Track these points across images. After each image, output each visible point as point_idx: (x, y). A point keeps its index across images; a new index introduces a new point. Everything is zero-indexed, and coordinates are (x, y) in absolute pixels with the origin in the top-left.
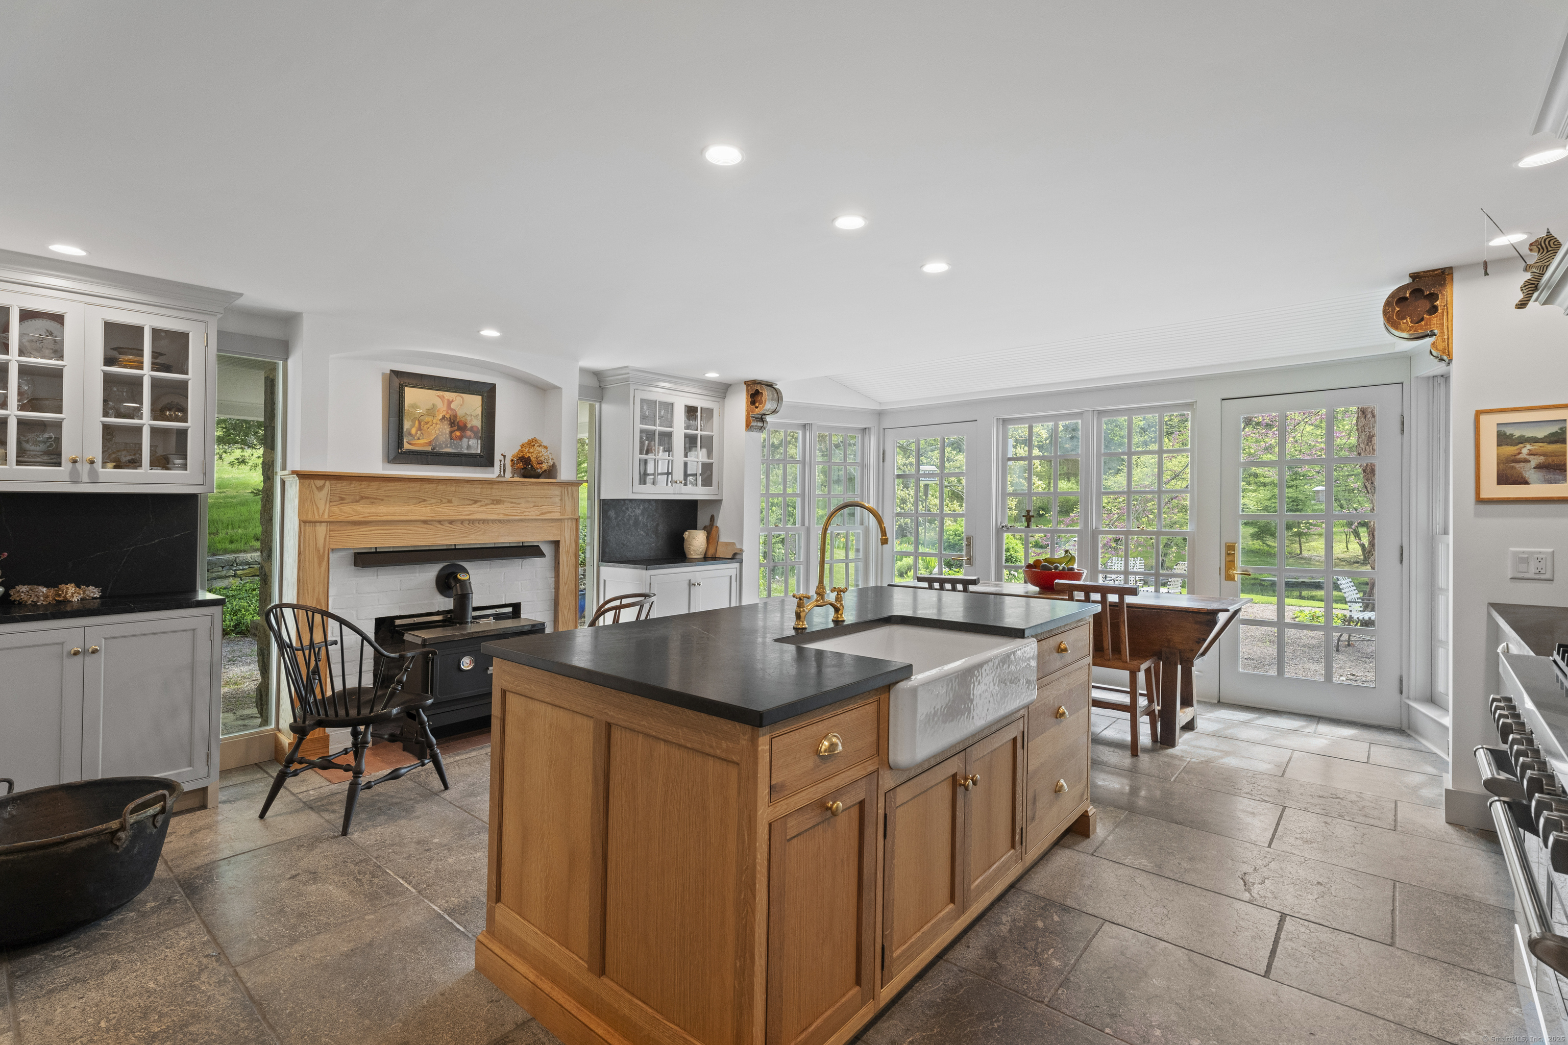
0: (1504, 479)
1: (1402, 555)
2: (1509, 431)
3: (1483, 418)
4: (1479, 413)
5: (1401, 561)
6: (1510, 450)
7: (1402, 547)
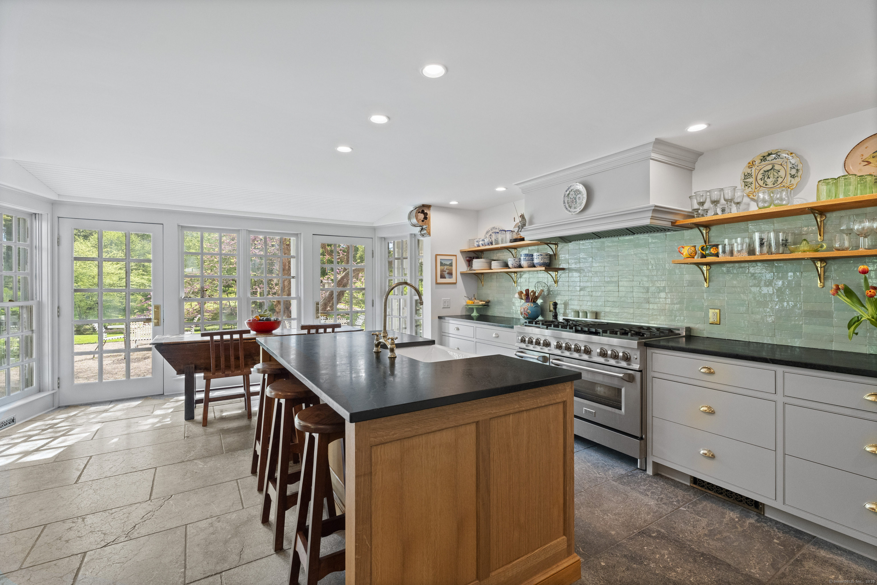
0: (442, 277)
1: (373, 303)
2: (444, 262)
3: (438, 257)
4: (436, 255)
5: (373, 306)
6: (442, 267)
7: (373, 300)
